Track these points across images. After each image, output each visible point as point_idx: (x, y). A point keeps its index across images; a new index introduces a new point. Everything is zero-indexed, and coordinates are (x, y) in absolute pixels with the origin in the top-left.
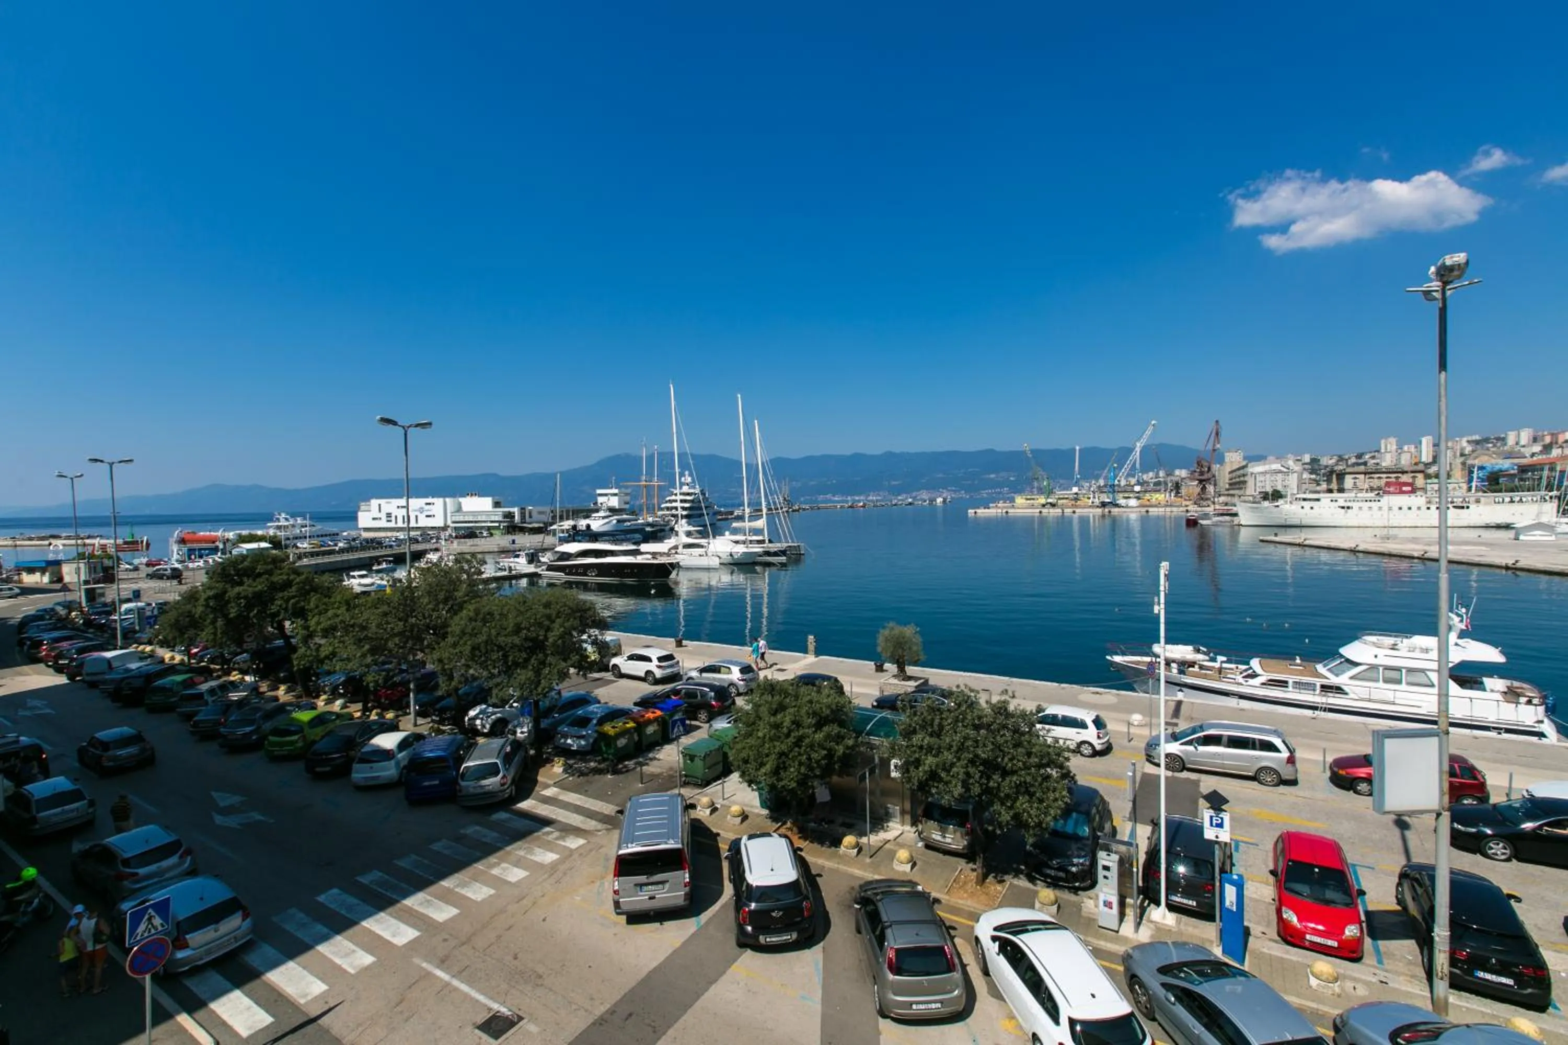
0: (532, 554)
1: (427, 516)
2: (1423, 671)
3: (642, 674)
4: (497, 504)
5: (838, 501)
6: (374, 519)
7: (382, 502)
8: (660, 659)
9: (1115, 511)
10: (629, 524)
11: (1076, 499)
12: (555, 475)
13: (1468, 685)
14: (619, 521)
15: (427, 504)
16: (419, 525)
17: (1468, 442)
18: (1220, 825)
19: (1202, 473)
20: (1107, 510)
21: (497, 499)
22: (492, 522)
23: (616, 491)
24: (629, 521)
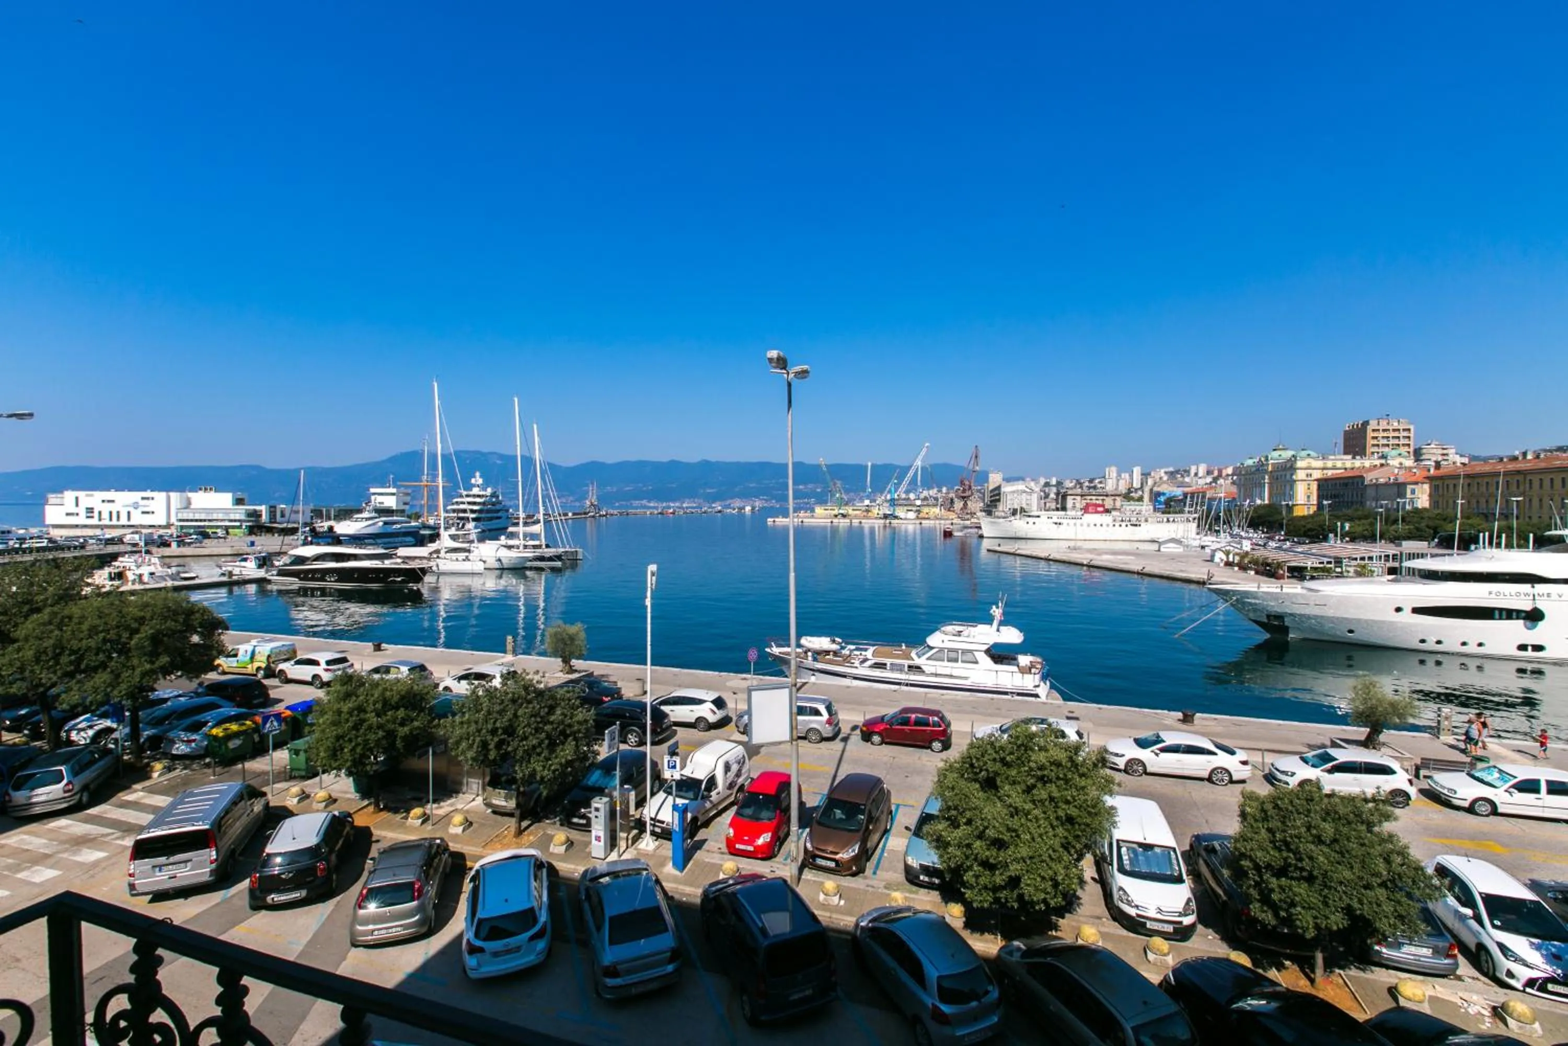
0: (264, 558)
1: (143, 513)
2: (971, 651)
3: (309, 679)
4: (239, 502)
5: (653, 507)
6: (68, 514)
7: (81, 494)
8: (329, 663)
9: (895, 522)
10: (399, 526)
11: (868, 511)
12: (299, 470)
13: (1005, 661)
14: (386, 523)
15: (143, 498)
16: (131, 523)
17: (1166, 473)
18: (674, 767)
19: (964, 491)
20: (888, 521)
21: (240, 495)
22: (231, 521)
23: (394, 490)
24: (402, 522)
